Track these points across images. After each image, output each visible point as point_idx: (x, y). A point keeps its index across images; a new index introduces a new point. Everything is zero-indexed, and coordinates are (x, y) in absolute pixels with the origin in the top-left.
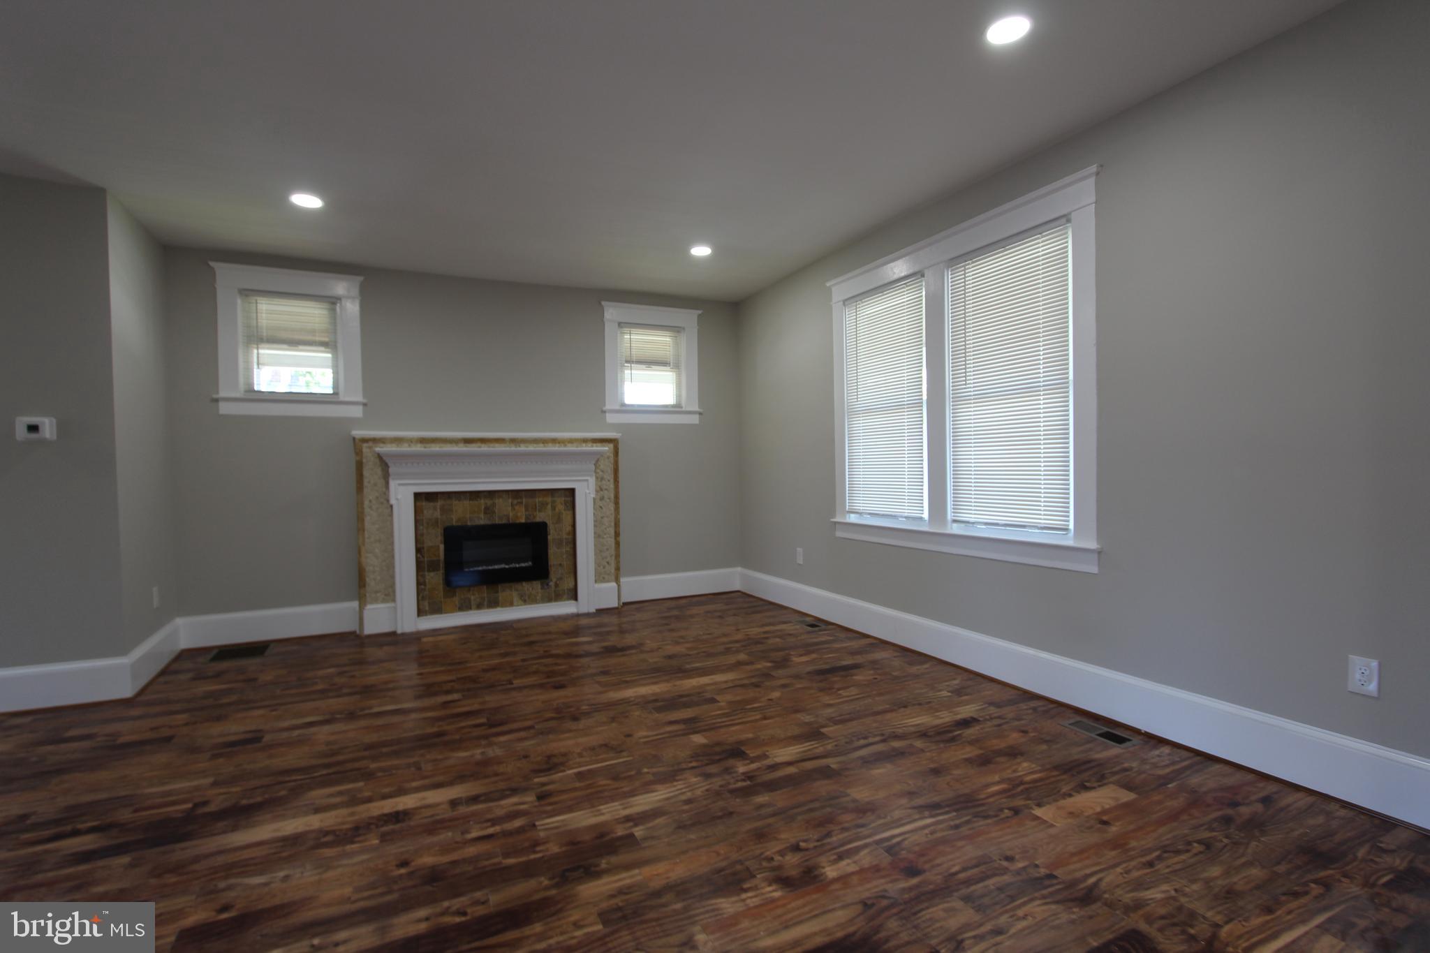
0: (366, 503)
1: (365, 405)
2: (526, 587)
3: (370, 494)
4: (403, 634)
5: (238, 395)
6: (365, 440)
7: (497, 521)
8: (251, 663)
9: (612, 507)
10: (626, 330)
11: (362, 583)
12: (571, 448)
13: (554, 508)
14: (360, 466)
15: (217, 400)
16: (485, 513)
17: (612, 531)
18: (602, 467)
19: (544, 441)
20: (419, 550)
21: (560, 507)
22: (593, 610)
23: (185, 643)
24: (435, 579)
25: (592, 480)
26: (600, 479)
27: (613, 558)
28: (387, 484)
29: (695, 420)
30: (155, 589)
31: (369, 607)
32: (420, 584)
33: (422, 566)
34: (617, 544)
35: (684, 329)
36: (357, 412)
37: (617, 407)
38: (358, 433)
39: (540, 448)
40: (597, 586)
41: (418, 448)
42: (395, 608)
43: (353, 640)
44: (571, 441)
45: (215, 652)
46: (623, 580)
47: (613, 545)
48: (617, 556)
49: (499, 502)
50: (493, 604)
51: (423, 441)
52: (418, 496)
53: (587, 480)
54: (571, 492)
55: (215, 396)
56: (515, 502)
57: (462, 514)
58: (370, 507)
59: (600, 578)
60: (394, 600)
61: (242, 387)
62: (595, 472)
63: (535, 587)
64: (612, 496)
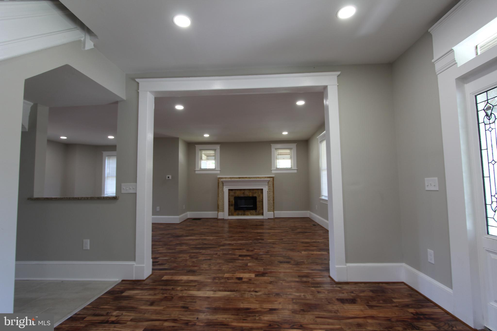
0: (219, 191)
1: (220, 171)
2: (252, 211)
3: (220, 189)
4: (225, 219)
5: (198, 170)
6: (219, 178)
7: (245, 196)
8: (197, 221)
9: (272, 193)
10: (277, 150)
11: (218, 208)
12: (262, 179)
13: (258, 193)
14: (218, 183)
15: (195, 171)
16: (243, 194)
17: (272, 199)
18: (270, 184)
19: (256, 178)
20: (229, 201)
21: (260, 193)
22: (267, 218)
23: (189, 217)
24: (232, 208)
25: (267, 187)
26: (269, 187)
27: (273, 206)
28: (223, 187)
29: (296, 171)
30: (184, 206)
31: (219, 213)
32: (229, 209)
33: (230, 205)
34: (274, 203)
35: (292, 148)
36: (219, 172)
37: (275, 169)
38: (219, 176)
39: (255, 179)
40: (268, 212)
41: (229, 180)
42: (224, 213)
43: (216, 219)
44: (262, 177)
45: (192, 219)
46: (275, 212)
47: (273, 203)
48: (274, 206)
49: (246, 191)
50: (244, 215)
51: (230, 178)
52: (229, 190)
53: (266, 187)
54: (262, 189)
55: (195, 170)
56: (249, 191)
57: (238, 194)
58: (220, 192)
59: (269, 210)
60: (224, 212)
61: (199, 168)
62: (268, 185)
63: (253, 212)
64: (272, 190)
